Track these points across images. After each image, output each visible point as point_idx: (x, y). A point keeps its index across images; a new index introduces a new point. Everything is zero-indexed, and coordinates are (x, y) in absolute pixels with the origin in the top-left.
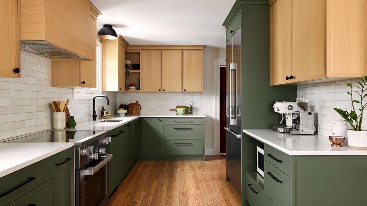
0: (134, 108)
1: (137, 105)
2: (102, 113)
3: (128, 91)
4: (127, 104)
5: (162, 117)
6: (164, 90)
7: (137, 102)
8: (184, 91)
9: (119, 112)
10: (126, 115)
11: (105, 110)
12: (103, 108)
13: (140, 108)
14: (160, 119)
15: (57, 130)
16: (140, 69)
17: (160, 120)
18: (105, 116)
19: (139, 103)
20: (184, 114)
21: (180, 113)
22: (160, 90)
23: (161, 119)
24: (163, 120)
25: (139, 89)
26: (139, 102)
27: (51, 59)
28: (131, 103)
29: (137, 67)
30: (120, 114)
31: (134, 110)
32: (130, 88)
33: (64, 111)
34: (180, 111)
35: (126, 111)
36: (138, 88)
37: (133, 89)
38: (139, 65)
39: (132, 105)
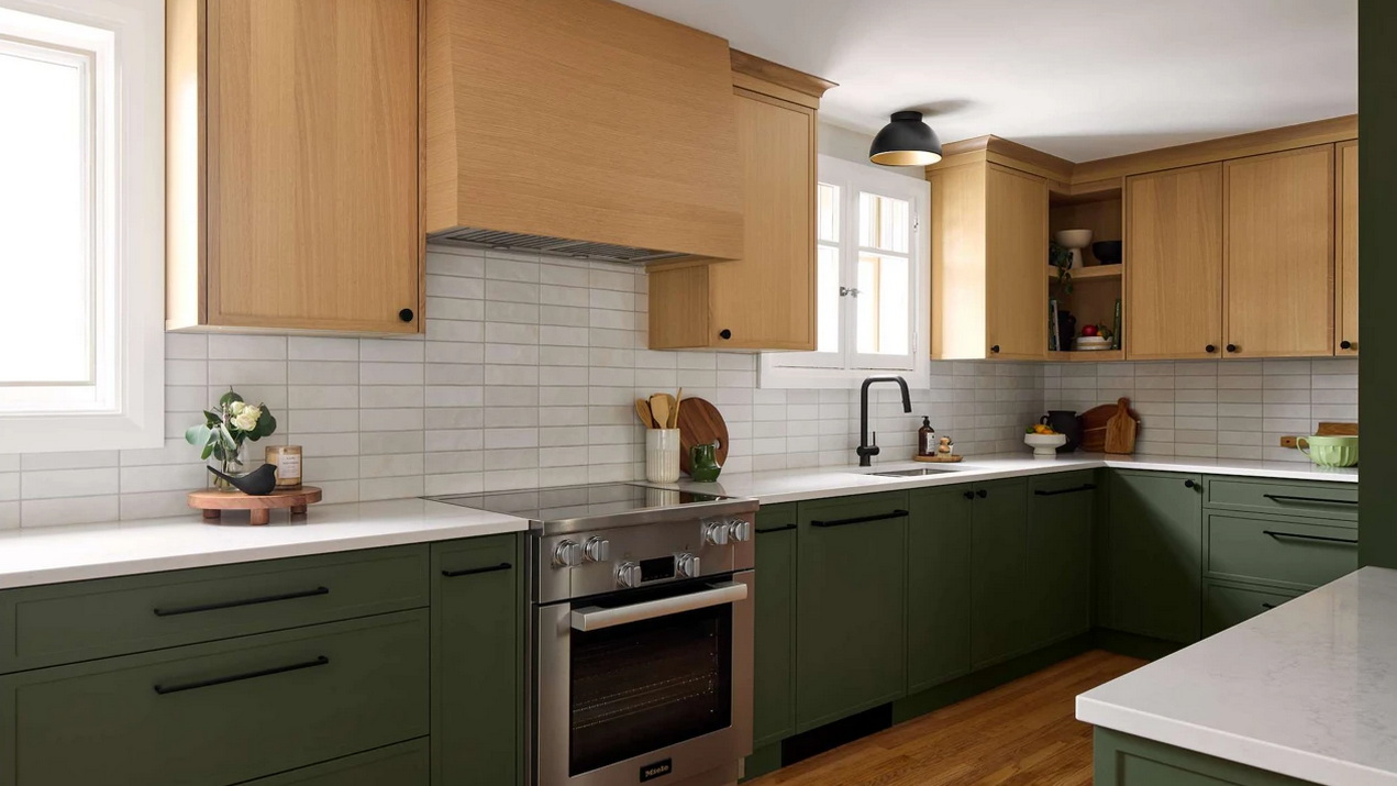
0: (1108, 427)
1: (1125, 414)
2: (923, 442)
3: (1074, 355)
4: (1080, 411)
5: (1202, 474)
6: (1232, 348)
7: (1125, 402)
8: (1339, 351)
9: (1031, 439)
10: (1061, 452)
11: (932, 431)
12: (926, 422)
13: (1133, 427)
14: (1192, 483)
15: (656, 486)
16: (1120, 262)
17: (1189, 484)
18: (932, 454)
19: (1132, 406)
20: (1345, 467)
21: (1325, 461)
22: (1210, 349)
23: (1197, 480)
24: (1206, 486)
25: (1119, 348)
26: (1132, 399)
27: (647, 266)
28: (1100, 404)
29: (1108, 251)
30: (1036, 451)
31: (1109, 436)
32: (1083, 345)
33: (669, 426)
34: (1322, 449)
35: (1059, 439)
36: (1115, 340)
37: (1094, 348)
38: (1121, 242)
39: (1102, 414)
